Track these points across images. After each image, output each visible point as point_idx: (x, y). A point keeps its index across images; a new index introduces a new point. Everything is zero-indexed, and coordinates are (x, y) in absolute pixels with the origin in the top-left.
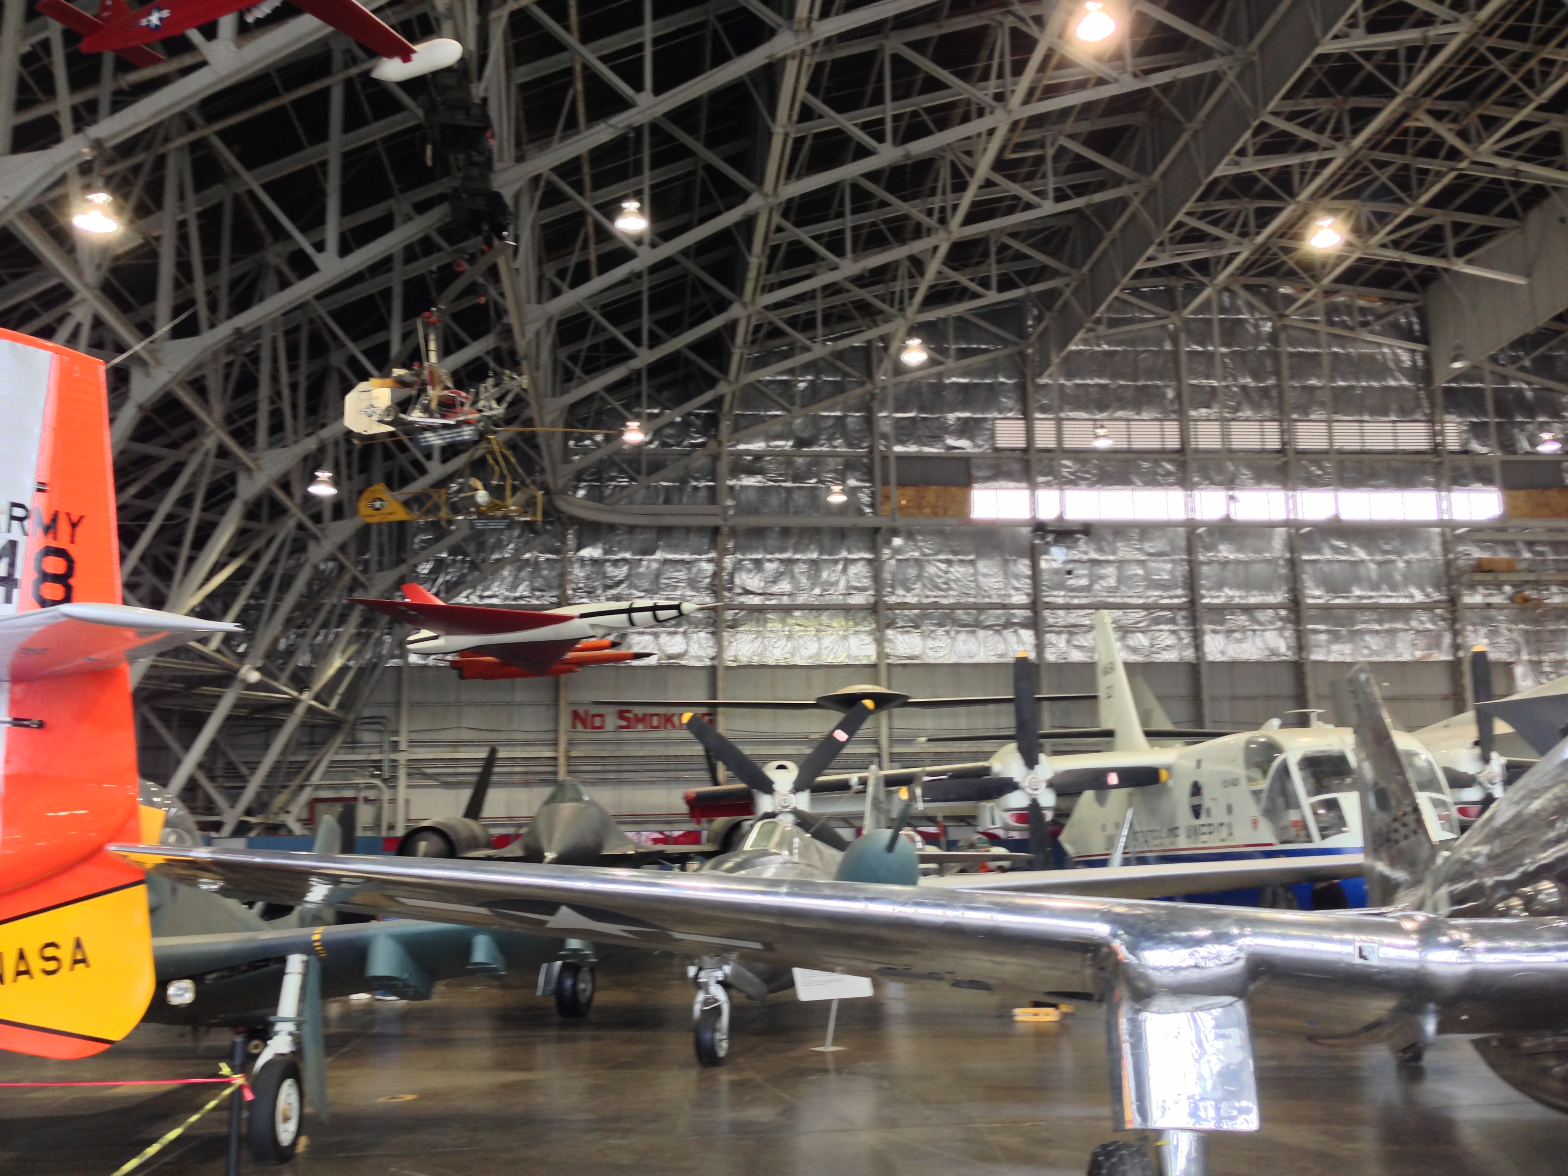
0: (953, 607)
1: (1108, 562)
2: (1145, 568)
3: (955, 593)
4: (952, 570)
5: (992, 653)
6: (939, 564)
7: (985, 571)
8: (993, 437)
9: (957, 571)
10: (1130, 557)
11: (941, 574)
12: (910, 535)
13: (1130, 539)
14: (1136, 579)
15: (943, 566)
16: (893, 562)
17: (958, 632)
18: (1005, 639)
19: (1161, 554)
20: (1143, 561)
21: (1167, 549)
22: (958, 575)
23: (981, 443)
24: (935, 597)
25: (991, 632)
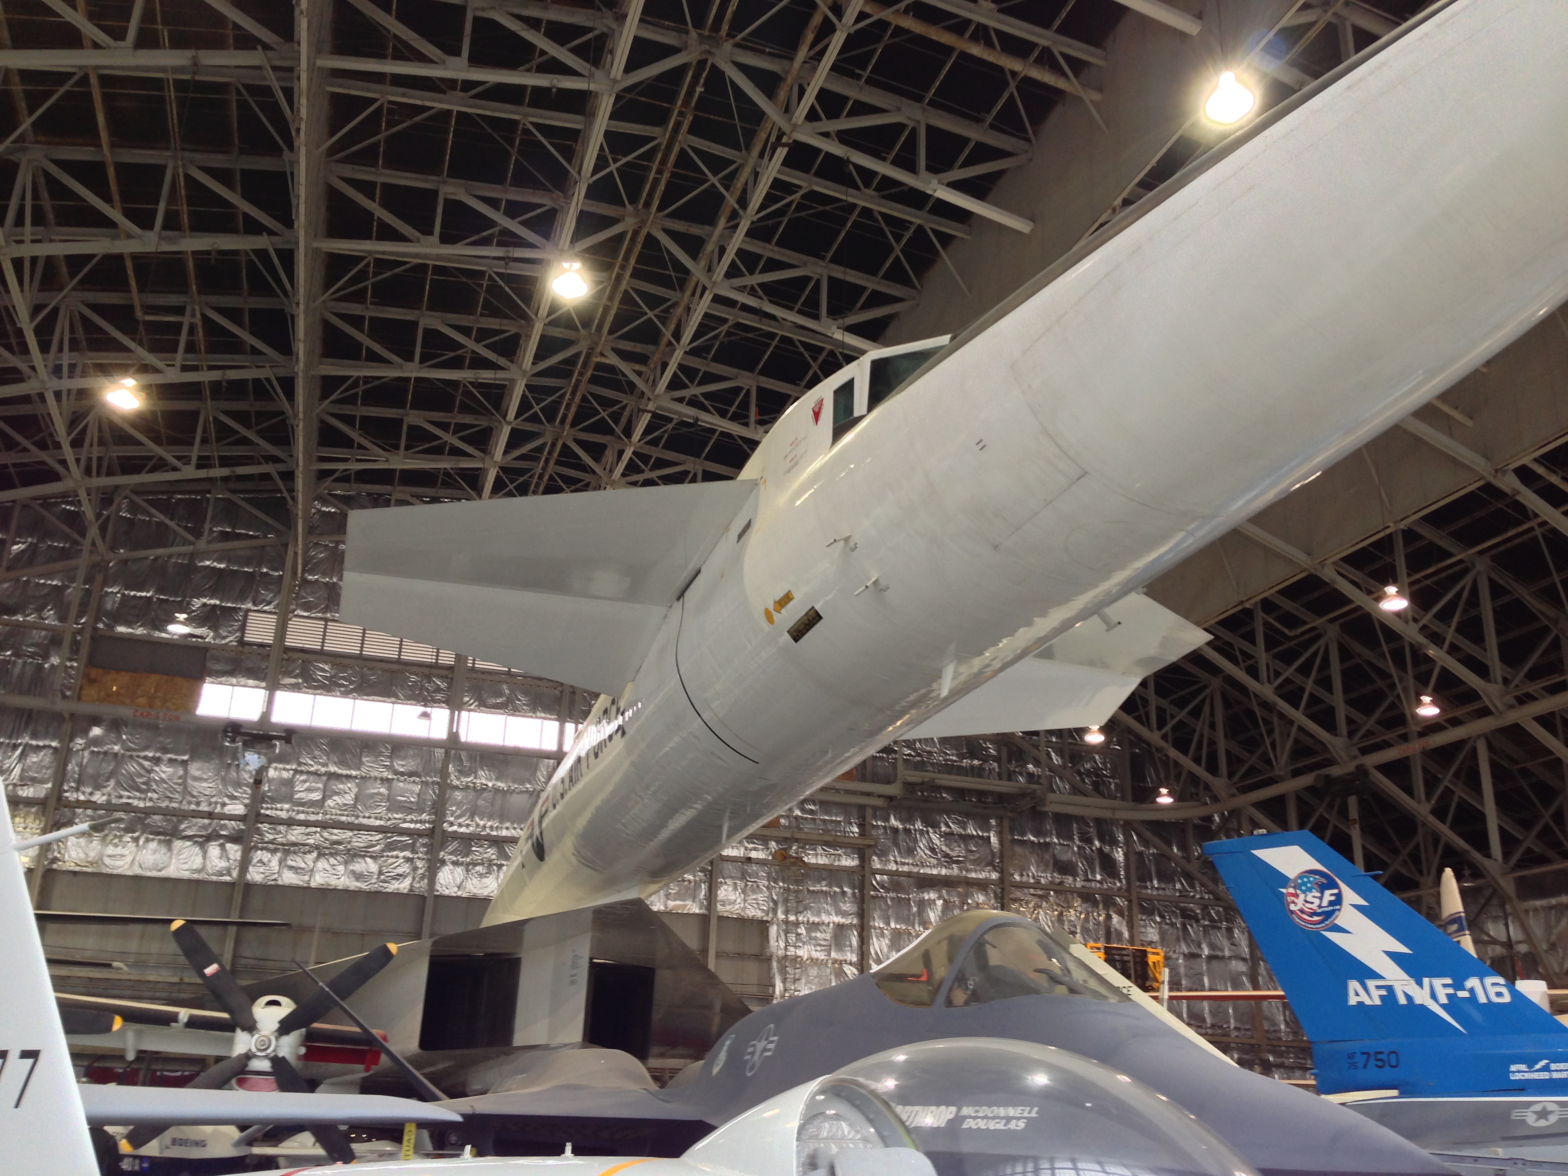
0: (148, 812)
1: (349, 777)
2: (389, 789)
3: (155, 796)
4: (157, 769)
5: (186, 867)
6: (141, 761)
7: (197, 773)
8: (243, 628)
9: (164, 771)
10: (374, 774)
11: (143, 772)
12: (115, 726)
13: (380, 754)
14: (377, 798)
15: (147, 764)
16: (86, 754)
17: (147, 840)
18: (205, 853)
19: (411, 774)
20: (388, 780)
21: (420, 769)
22: (163, 776)
23: (225, 634)
24: (129, 797)
25: (188, 843)
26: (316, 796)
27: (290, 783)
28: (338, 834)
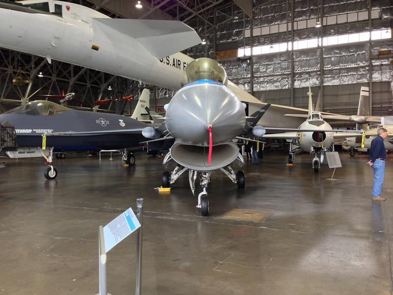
0: (233, 80)
1: (271, 64)
2: (280, 65)
3: (233, 76)
4: (233, 70)
6: (230, 69)
7: (240, 70)
8: (244, 35)
10: (277, 62)
13: (277, 57)
14: (278, 68)
18: (244, 87)
21: (287, 59)
23: (240, 37)
25: (241, 85)
26: (265, 70)
27: (259, 68)
28: (271, 78)
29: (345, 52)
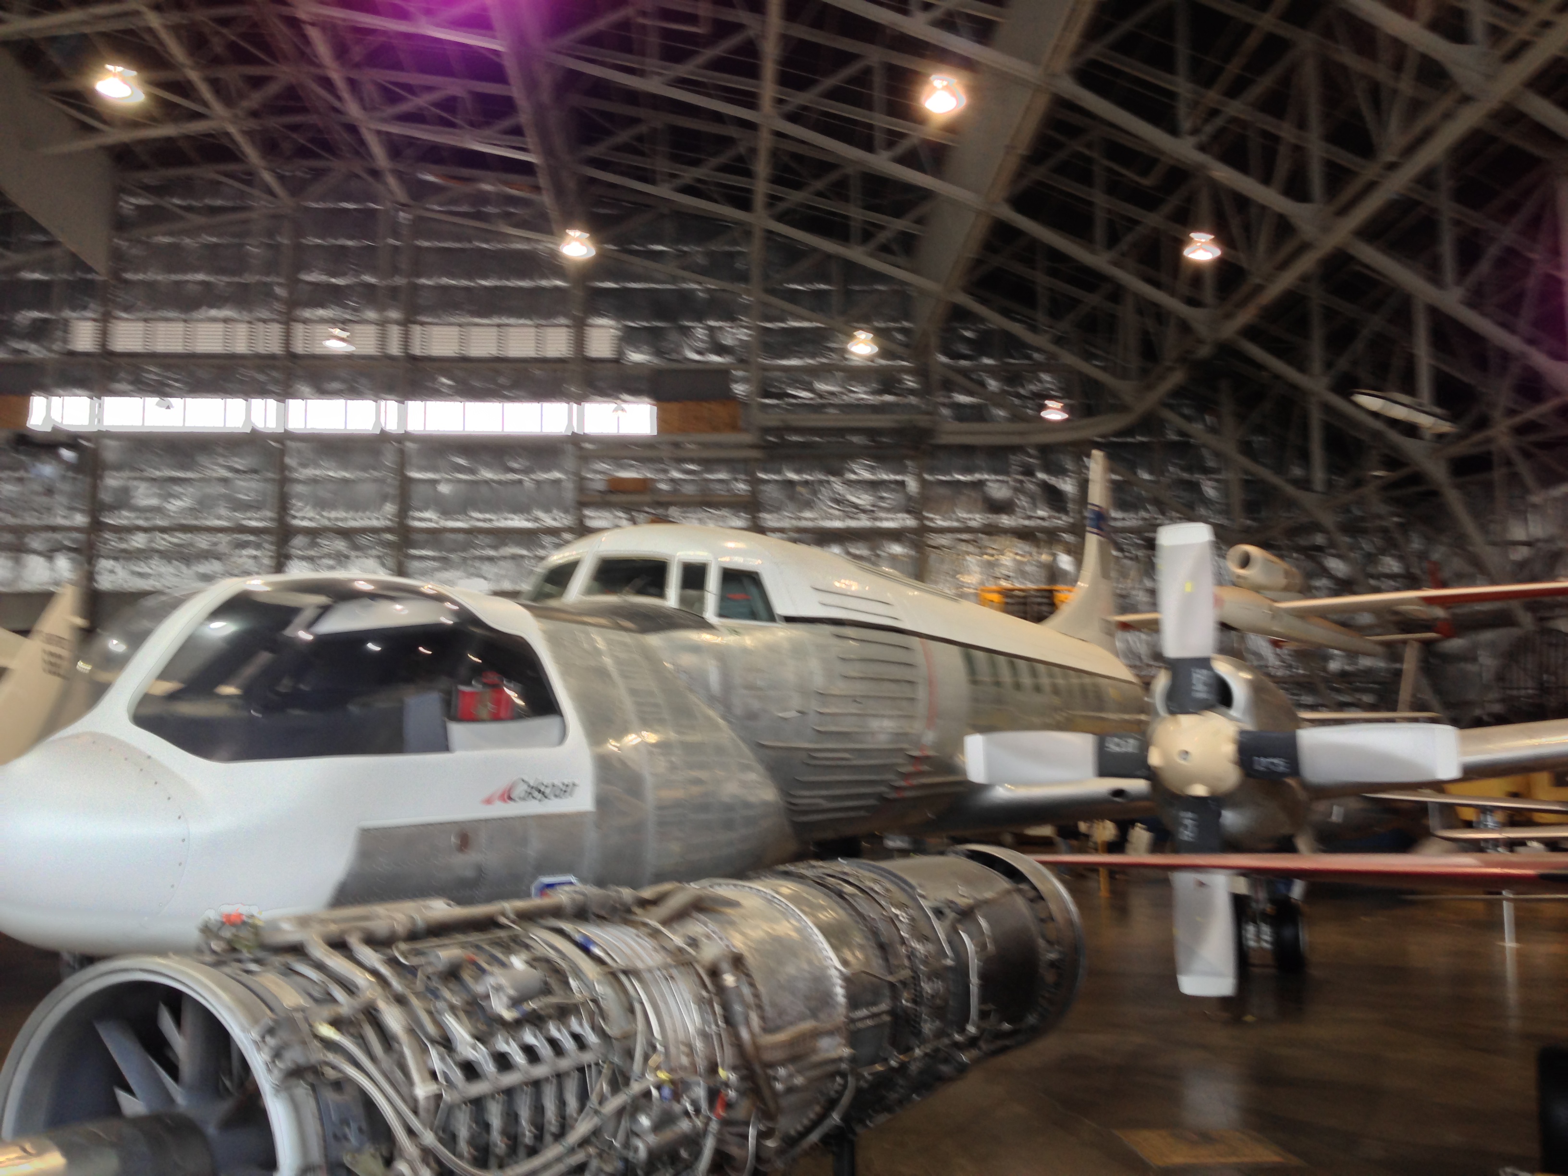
1: (188, 480)
2: (230, 487)
5: (35, 580)
8: (66, 339)
9: (7, 489)
10: (213, 474)
13: (218, 455)
18: (52, 565)
19: (250, 471)
20: (226, 479)
21: (258, 465)
22: (6, 493)
23: (50, 346)
25: (36, 558)
26: (155, 500)
27: (127, 490)
28: (183, 538)
29: (489, 466)
